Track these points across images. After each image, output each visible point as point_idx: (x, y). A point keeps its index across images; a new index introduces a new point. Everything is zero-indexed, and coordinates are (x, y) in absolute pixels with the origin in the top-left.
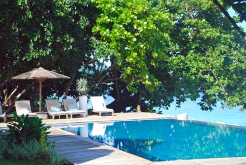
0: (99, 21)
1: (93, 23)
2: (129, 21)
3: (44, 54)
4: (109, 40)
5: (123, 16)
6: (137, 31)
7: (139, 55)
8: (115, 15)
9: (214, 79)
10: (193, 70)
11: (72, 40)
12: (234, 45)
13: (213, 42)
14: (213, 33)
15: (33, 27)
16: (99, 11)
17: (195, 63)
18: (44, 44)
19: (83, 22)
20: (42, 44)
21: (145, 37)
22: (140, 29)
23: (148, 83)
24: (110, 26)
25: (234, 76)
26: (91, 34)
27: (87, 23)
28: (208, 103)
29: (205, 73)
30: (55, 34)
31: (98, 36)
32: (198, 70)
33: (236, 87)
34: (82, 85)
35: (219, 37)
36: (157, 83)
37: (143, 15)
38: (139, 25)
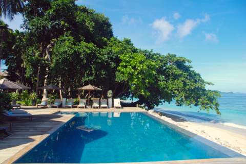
0: (121, 64)
1: (118, 65)
2: (134, 65)
3: (91, 79)
4: (123, 73)
5: (132, 62)
6: (137, 69)
7: (138, 80)
8: (127, 62)
9: (179, 93)
10: (170, 88)
11: (104, 73)
12: (189, 78)
13: (180, 75)
14: (179, 72)
15: (86, 67)
16: (121, 61)
17: (172, 85)
18: (92, 74)
19: (113, 65)
20: (90, 74)
21: (141, 72)
22: (139, 68)
23: (143, 93)
24: (125, 67)
25: (188, 92)
26: (117, 70)
27: (115, 66)
28: (179, 104)
29: (176, 90)
30: (96, 70)
31: (119, 71)
32: (172, 88)
33: (189, 97)
34: (110, 93)
35: (182, 74)
36: (148, 94)
37: (141, 62)
38: (139, 66)
